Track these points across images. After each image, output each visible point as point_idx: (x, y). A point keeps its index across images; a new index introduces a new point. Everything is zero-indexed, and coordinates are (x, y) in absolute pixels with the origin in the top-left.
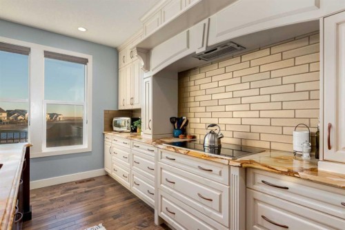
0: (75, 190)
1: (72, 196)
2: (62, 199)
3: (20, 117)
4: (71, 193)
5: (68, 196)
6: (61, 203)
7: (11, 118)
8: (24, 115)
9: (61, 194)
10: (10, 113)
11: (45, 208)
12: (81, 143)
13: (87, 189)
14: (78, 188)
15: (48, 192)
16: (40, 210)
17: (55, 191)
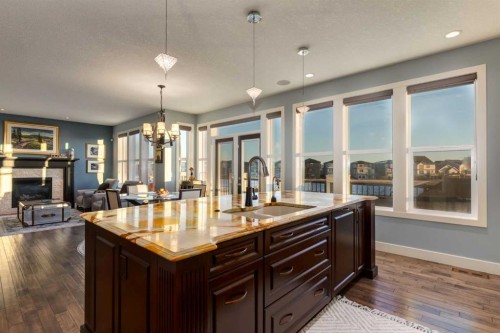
0: (442, 277)
1: (432, 281)
2: (417, 278)
3: (452, 171)
4: (435, 277)
5: (428, 279)
6: (412, 282)
7: (440, 171)
8: (458, 168)
9: (422, 272)
10: (439, 164)
11: (392, 277)
12: (469, 210)
13: (462, 284)
14: (450, 276)
15: (409, 264)
16: (387, 276)
17: (418, 266)
